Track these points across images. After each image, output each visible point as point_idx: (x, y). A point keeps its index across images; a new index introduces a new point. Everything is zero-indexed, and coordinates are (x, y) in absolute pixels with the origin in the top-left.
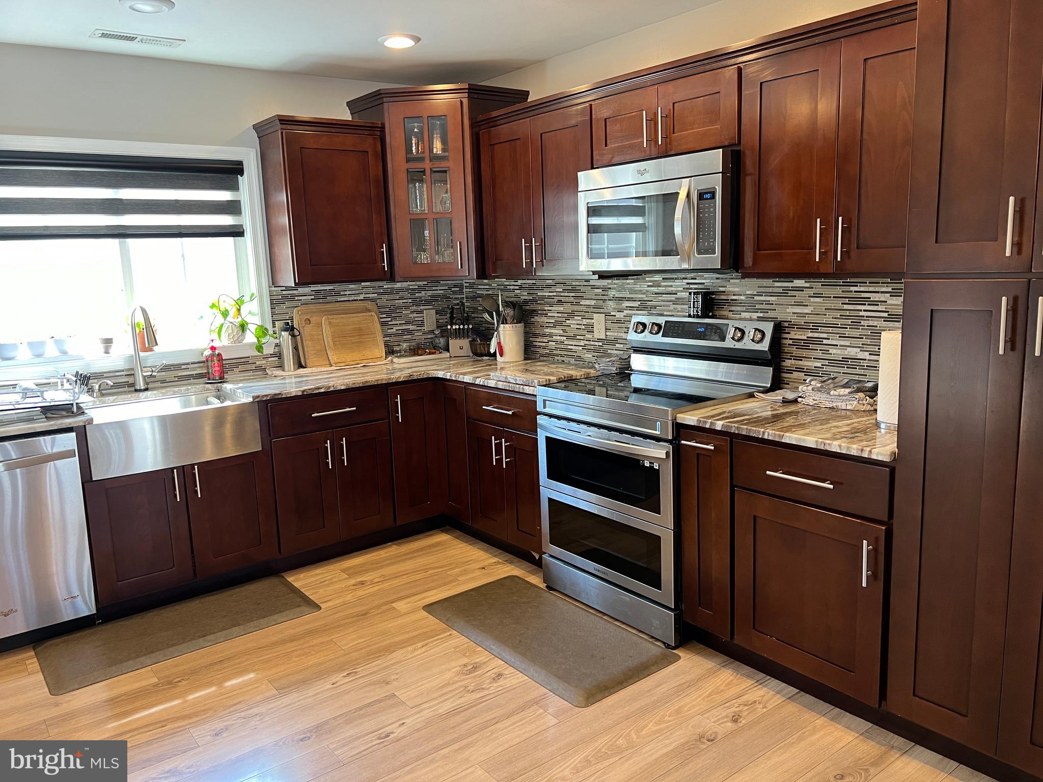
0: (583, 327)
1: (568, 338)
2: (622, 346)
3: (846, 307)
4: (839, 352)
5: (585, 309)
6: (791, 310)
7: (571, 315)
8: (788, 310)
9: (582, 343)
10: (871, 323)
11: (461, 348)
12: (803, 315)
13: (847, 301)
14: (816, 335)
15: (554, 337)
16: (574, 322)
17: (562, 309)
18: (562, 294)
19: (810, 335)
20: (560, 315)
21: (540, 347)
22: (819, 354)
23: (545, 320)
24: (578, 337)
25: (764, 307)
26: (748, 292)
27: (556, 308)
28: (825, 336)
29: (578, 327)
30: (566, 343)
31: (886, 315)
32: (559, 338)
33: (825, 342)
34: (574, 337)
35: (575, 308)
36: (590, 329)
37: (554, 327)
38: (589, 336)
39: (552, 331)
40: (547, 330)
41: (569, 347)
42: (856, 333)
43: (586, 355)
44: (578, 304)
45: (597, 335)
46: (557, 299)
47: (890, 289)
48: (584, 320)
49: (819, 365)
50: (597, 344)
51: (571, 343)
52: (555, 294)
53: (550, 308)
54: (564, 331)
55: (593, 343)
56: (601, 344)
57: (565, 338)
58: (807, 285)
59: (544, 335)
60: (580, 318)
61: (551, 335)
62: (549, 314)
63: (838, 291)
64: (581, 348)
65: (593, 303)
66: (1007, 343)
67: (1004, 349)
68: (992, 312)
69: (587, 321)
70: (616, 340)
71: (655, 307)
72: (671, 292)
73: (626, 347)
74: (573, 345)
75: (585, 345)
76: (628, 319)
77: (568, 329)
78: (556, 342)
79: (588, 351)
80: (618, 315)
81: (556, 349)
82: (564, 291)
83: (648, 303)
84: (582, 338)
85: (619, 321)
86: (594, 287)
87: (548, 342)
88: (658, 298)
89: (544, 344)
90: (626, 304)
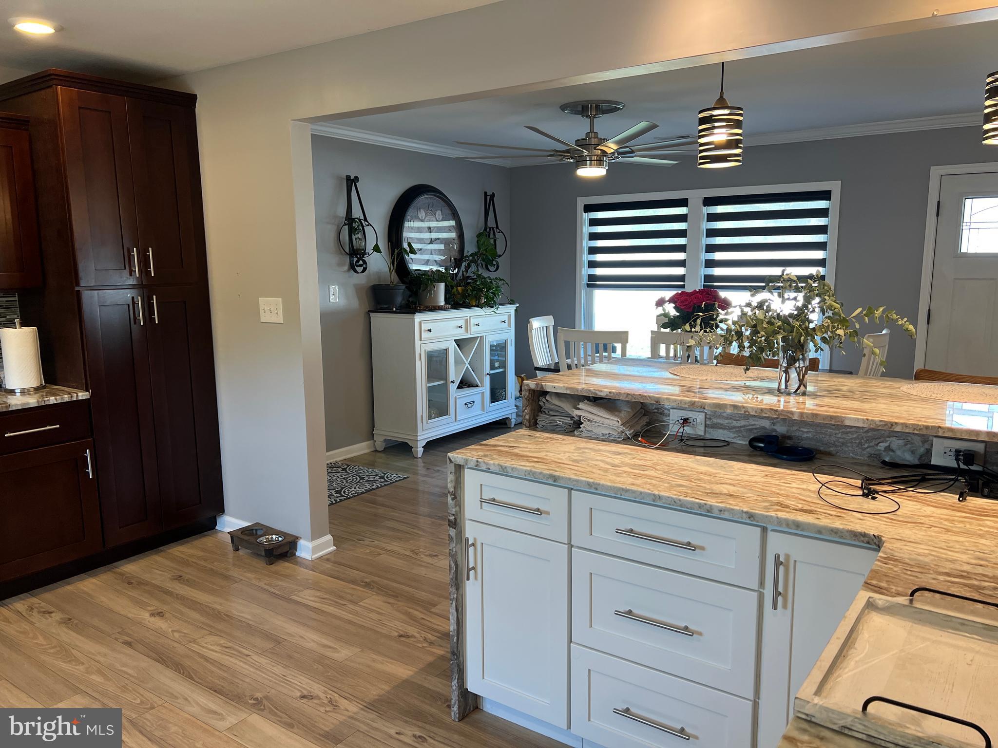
66: (136, 320)
67: (135, 323)
68: (129, 305)
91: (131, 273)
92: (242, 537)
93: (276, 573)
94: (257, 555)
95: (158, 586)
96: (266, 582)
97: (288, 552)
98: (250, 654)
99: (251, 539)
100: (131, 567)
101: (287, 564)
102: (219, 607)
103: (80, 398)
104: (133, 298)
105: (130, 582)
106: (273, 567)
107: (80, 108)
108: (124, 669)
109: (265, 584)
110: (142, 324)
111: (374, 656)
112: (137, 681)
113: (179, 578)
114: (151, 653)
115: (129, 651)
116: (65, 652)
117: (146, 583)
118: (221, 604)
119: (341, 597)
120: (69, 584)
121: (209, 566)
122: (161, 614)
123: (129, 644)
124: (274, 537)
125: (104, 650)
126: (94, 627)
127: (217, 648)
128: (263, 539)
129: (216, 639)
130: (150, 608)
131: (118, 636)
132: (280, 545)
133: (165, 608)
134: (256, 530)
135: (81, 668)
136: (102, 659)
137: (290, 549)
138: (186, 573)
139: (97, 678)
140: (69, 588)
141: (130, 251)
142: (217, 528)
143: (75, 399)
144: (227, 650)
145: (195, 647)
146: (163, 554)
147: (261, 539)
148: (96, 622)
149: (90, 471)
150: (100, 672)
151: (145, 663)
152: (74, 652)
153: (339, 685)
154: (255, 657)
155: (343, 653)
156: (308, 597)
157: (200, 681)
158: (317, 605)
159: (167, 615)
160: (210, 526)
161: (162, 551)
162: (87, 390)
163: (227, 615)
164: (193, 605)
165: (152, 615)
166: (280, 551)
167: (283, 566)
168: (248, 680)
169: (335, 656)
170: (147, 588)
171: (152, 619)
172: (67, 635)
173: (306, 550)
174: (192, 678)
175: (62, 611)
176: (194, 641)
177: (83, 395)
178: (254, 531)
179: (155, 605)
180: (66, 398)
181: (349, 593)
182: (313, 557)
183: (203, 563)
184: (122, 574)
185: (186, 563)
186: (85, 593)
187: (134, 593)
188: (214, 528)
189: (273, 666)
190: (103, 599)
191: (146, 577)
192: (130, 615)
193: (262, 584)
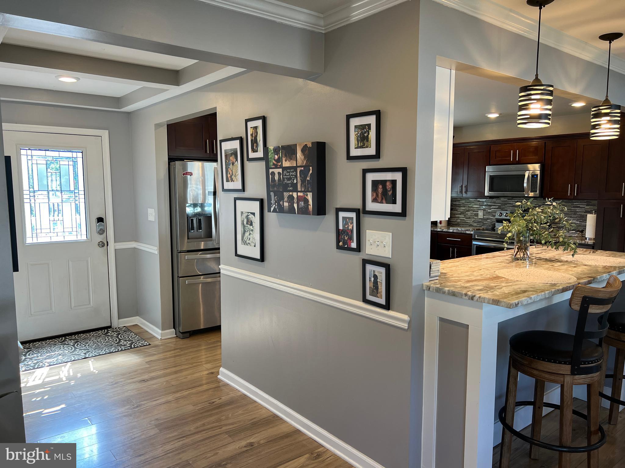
0: (474, 215)
1: (466, 218)
2: (490, 221)
3: (572, 209)
5: (474, 208)
7: (468, 211)
9: (473, 220)
10: (580, 213)
13: (572, 207)
15: (460, 218)
16: (469, 213)
17: (464, 208)
18: (465, 203)
20: (463, 210)
21: (453, 221)
23: (456, 212)
24: (471, 218)
26: (539, 204)
29: (471, 214)
30: (465, 220)
31: (585, 211)
32: (462, 218)
34: (469, 218)
36: (477, 215)
37: (460, 214)
38: (476, 218)
39: (459, 216)
41: (467, 221)
42: (575, 216)
44: (471, 207)
45: (479, 217)
46: (462, 205)
47: (586, 204)
50: (479, 220)
53: (459, 208)
54: (465, 216)
56: (481, 220)
57: (465, 218)
60: (472, 211)
61: (459, 217)
62: (458, 210)
64: (472, 222)
65: (478, 206)
68: (620, 208)
69: (475, 212)
70: (488, 219)
71: (504, 208)
72: (510, 204)
73: (491, 221)
74: (468, 221)
75: (474, 221)
76: (493, 212)
77: (466, 215)
78: (461, 220)
79: (475, 223)
80: (489, 210)
81: (461, 222)
82: (465, 202)
83: (501, 207)
84: (473, 218)
85: (489, 213)
86: (479, 201)
87: (457, 220)
88: (506, 205)
89: (455, 221)
90: (492, 207)
91: (622, 194)
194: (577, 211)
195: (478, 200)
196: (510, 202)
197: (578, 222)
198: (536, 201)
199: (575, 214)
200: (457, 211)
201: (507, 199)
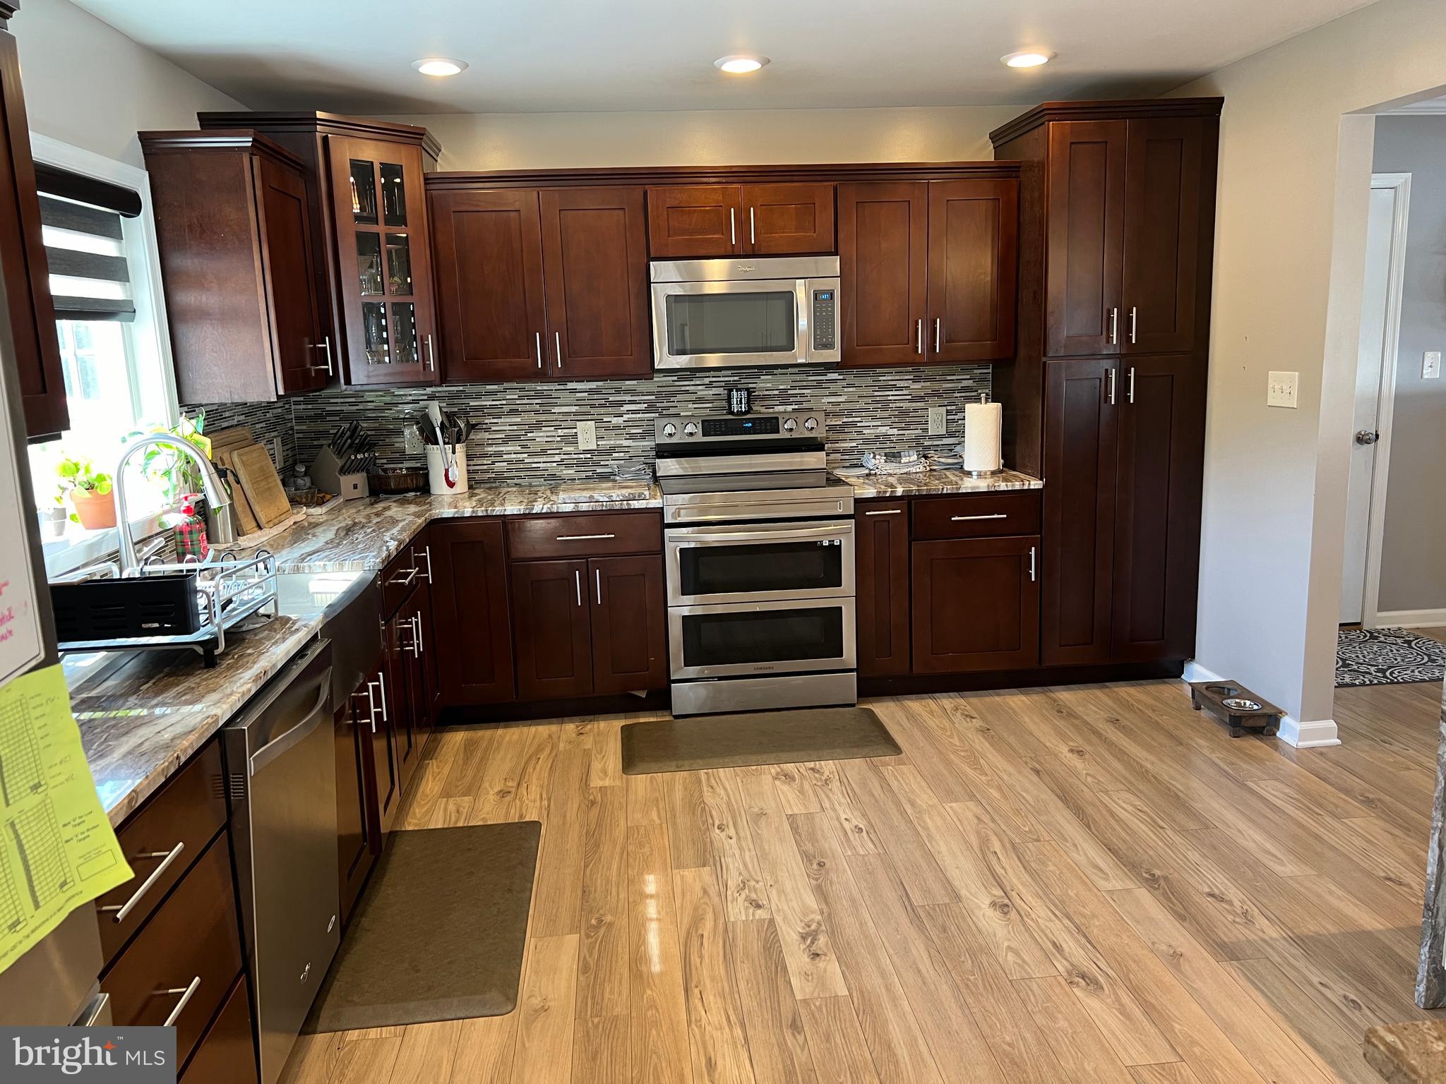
0: (559, 439)
1: (531, 454)
2: (622, 454)
3: (876, 393)
4: (872, 431)
5: (561, 417)
6: (825, 400)
7: (538, 426)
8: (823, 401)
9: (557, 458)
10: (898, 405)
11: (355, 487)
12: (839, 403)
13: (877, 388)
14: (851, 420)
15: (505, 456)
16: (541, 434)
17: (519, 420)
18: (518, 402)
19: (845, 420)
20: (515, 428)
22: (855, 436)
23: (487, 435)
24: (549, 452)
25: (799, 399)
26: (781, 387)
27: (508, 420)
28: (859, 419)
29: (549, 439)
30: (526, 461)
31: (910, 397)
32: (513, 456)
33: (859, 424)
34: (543, 452)
35: (543, 418)
36: (573, 440)
38: (570, 449)
39: (502, 449)
40: (490, 449)
41: (534, 465)
42: (886, 414)
43: (565, 472)
44: (545, 412)
45: (583, 446)
46: (506, 409)
47: (912, 377)
48: (560, 431)
49: (855, 444)
50: (582, 456)
51: (536, 460)
52: (504, 402)
53: (495, 421)
54: (523, 446)
55: (576, 456)
56: (589, 456)
57: (526, 455)
58: (841, 377)
59: (485, 456)
60: (552, 428)
61: (500, 454)
62: (493, 428)
63: (869, 381)
64: (555, 464)
65: (574, 409)
66: (1107, 399)
67: (1106, 402)
68: (1100, 379)
69: (565, 431)
70: (613, 449)
71: (668, 408)
72: (687, 392)
73: (627, 455)
74: (540, 462)
75: (562, 460)
76: (630, 424)
77: (529, 443)
78: (509, 462)
79: (568, 466)
80: (615, 421)
81: (510, 470)
82: (520, 398)
83: (658, 405)
84: (557, 452)
85: (617, 427)
86: (574, 391)
87: (493, 463)
88: (672, 399)
89: (485, 467)
90: (626, 407)
91: (1109, 339)
92: (1205, 692)
93: (1239, 749)
94: (1221, 722)
95: (1088, 724)
96: (1221, 756)
97: (1264, 727)
98: (1166, 826)
99: (1216, 698)
100: (1066, 695)
101: (1258, 743)
102: (1149, 766)
103: (1032, 487)
104: (1107, 370)
105: (1061, 710)
106: (1237, 741)
107: (1071, 143)
108: (1023, 793)
109: (1218, 758)
110: (1113, 403)
111: (1334, 888)
112: (1032, 810)
113: (1115, 722)
114: (1055, 788)
115: (1035, 778)
116: (973, 759)
117: (1076, 717)
118: (1153, 763)
119: (1320, 805)
120: (998, 695)
121: (1156, 718)
122: (1081, 753)
123: (1037, 772)
124: (1248, 703)
125: (1011, 769)
126: (1009, 744)
127: (1130, 808)
128: (1231, 702)
129: (1132, 798)
130: (1071, 744)
131: (1028, 760)
132: (1252, 715)
133: (1088, 748)
134: (1229, 690)
135: (983, 778)
136: (1005, 777)
137: (1268, 724)
138: (1126, 719)
139: (995, 793)
140: (997, 698)
141: (1110, 312)
142: (1182, 677)
143: (1026, 487)
144: (1140, 814)
145: (1106, 799)
146: (1108, 690)
147: (1229, 701)
148: (1012, 740)
149: (1033, 572)
150: (999, 789)
151: (1047, 795)
152: (981, 761)
153: (1265, 901)
154: (1170, 832)
155: (1288, 869)
156: (1272, 791)
157: (1095, 832)
158: (1278, 802)
159: (1087, 756)
160: (1175, 672)
161: (1107, 687)
162: (1042, 479)
163: (1155, 778)
164: (1120, 754)
165: (1071, 751)
166: (1251, 723)
167: (1253, 744)
168: (1151, 853)
169: (1277, 868)
170: (1076, 722)
171: (1070, 755)
172: (980, 743)
173: (1291, 731)
174: (1089, 828)
175: (984, 719)
176: (1106, 792)
177: (1036, 484)
178: (1226, 690)
179: (1079, 742)
180: (1018, 486)
181: (1332, 803)
182: (1300, 744)
183: (1149, 713)
184: (1055, 701)
185: (1128, 706)
186: (1011, 708)
187: (1061, 723)
188: (1179, 676)
189: (1188, 850)
190: (1027, 719)
191: (1080, 710)
192: (1048, 744)
193: (1213, 757)
194: (890, 398)
195: (571, 385)
196: (687, 388)
197: (895, 431)
198: (770, 377)
199: (884, 409)
200: (488, 430)
201: (675, 378)
